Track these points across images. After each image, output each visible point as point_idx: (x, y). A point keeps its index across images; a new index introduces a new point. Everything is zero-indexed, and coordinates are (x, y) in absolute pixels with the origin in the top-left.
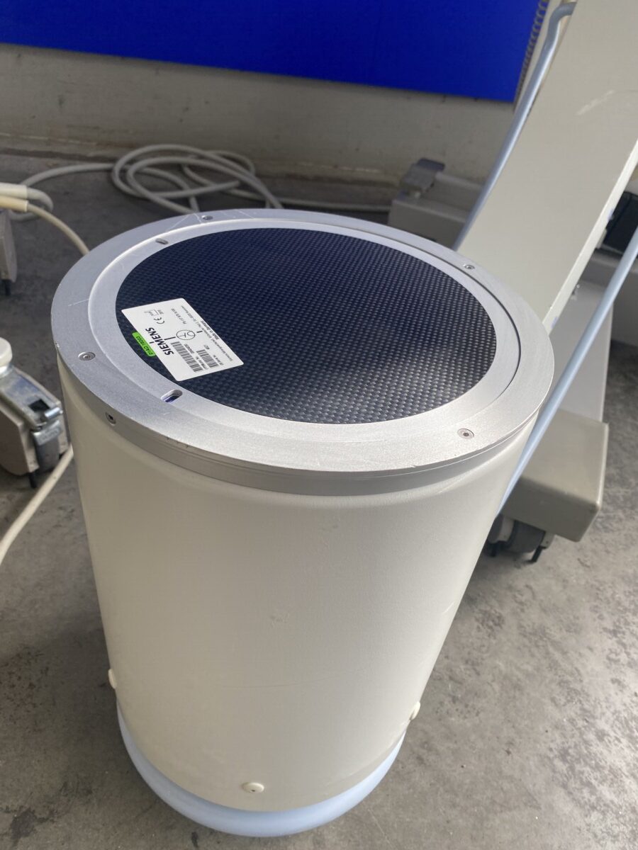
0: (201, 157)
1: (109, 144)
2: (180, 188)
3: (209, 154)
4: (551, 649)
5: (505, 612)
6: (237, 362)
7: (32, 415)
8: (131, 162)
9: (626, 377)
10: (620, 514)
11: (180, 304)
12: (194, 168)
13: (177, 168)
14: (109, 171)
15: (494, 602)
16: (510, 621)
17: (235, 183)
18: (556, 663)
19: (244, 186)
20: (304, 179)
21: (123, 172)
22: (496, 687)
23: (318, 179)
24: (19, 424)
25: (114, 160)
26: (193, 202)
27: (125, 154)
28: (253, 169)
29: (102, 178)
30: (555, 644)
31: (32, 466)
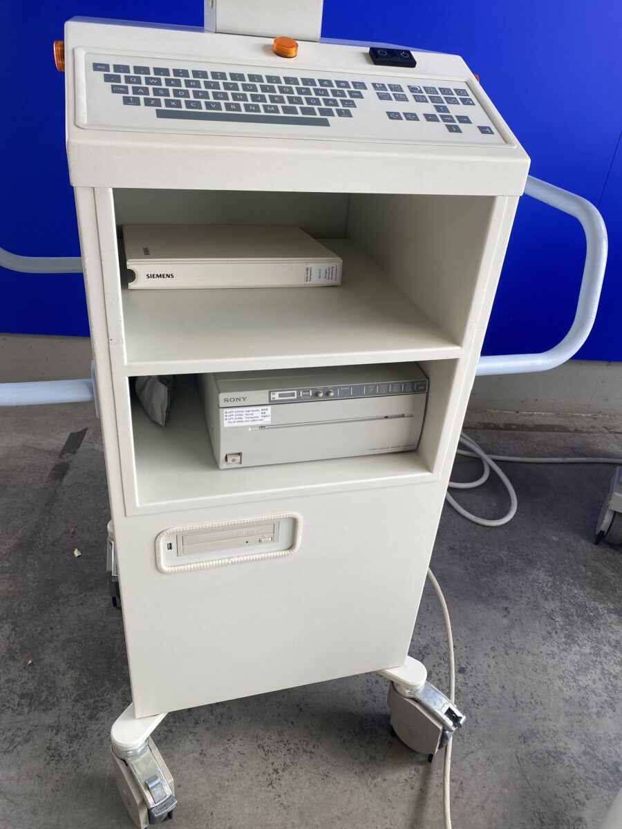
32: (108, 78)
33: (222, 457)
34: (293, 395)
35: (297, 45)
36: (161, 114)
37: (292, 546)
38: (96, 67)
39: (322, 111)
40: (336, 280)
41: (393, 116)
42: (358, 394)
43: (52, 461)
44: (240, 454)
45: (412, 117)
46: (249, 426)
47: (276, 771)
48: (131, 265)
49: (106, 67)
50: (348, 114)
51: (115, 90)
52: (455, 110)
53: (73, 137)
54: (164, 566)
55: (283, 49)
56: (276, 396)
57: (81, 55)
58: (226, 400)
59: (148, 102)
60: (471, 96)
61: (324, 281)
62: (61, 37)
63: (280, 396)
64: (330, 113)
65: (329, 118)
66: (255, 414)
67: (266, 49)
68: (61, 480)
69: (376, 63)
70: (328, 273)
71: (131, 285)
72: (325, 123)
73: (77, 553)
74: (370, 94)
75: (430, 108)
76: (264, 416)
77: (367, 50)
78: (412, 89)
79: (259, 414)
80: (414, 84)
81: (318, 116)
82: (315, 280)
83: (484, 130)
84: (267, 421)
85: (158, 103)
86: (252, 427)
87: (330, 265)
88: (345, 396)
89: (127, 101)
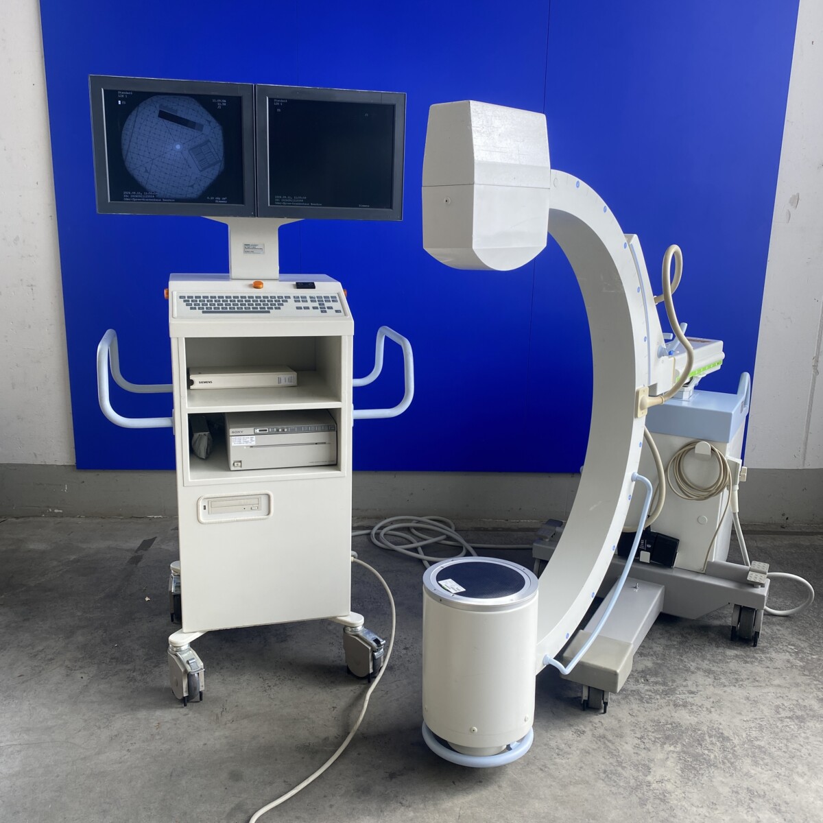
0: (419, 522)
1: (364, 518)
2: (412, 543)
3: (424, 519)
4: (607, 742)
5: (587, 730)
6: (464, 590)
7: (374, 644)
8: (382, 528)
9: (682, 636)
10: (658, 697)
11: (450, 580)
12: (416, 529)
13: (408, 529)
14: (369, 534)
15: (582, 726)
16: (589, 733)
17: (444, 537)
18: (608, 747)
19: (449, 538)
20: (486, 530)
21: (377, 535)
22: (578, 752)
23: (495, 529)
24: (370, 648)
25: (371, 528)
26: (420, 550)
27: (377, 524)
28: (453, 527)
29: (365, 539)
30: (609, 741)
31: (371, 671)
32: (185, 301)
33: (232, 462)
34: (266, 430)
35: (263, 284)
36: (204, 312)
37: (269, 513)
38: (181, 297)
39: (268, 308)
40: (294, 383)
41: (298, 308)
42: (299, 431)
43: (129, 555)
44: (240, 462)
45: (308, 308)
46: (244, 446)
47: (270, 686)
48: (192, 377)
49: (184, 297)
50: (279, 308)
51: (187, 305)
52: (327, 305)
53: (172, 321)
54: (201, 519)
55: (257, 285)
56: (257, 431)
57: (175, 294)
58: (233, 432)
59: (199, 308)
60: (338, 299)
61: (288, 384)
62: (167, 287)
63: (260, 431)
64: (272, 308)
65: (271, 310)
66: (248, 440)
67: (250, 286)
68: (136, 564)
69: (298, 288)
70: (290, 380)
71: (192, 387)
72: (269, 312)
73: (147, 599)
74: (291, 301)
75: (316, 304)
76: (253, 441)
77: (295, 283)
78: (311, 297)
79: (249, 439)
80: (312, 295)
81: (267, 309)
82: (283, 383)
83: (337, 311)
84: (254, 443)
85: (203, 308)
86: (247, 446)
87: (289, 376)
88: (292, 432)
89: (191, 308)
